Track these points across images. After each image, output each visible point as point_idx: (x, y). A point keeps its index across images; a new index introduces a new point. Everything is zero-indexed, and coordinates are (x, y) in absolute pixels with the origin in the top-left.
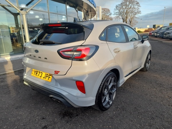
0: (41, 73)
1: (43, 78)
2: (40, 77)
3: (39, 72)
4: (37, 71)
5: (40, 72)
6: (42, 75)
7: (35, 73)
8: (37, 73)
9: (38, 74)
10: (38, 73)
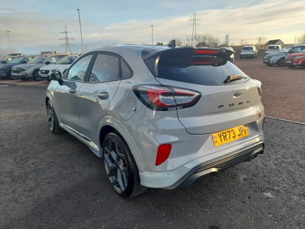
0: (232, 131)
1: (239, 136)
2: (234, 137)
3: (227, 132)
4: (223, 133)
5: (229, 131)
6: (234, 133)
7: (222, 137)
8: (225, 137)
9: (228, 137)
10: (228, 134)
